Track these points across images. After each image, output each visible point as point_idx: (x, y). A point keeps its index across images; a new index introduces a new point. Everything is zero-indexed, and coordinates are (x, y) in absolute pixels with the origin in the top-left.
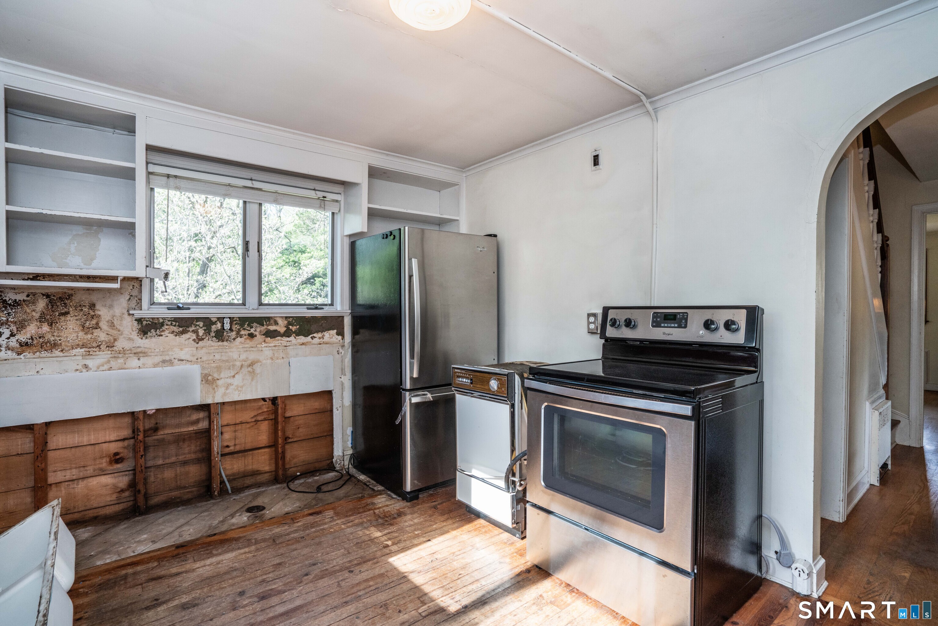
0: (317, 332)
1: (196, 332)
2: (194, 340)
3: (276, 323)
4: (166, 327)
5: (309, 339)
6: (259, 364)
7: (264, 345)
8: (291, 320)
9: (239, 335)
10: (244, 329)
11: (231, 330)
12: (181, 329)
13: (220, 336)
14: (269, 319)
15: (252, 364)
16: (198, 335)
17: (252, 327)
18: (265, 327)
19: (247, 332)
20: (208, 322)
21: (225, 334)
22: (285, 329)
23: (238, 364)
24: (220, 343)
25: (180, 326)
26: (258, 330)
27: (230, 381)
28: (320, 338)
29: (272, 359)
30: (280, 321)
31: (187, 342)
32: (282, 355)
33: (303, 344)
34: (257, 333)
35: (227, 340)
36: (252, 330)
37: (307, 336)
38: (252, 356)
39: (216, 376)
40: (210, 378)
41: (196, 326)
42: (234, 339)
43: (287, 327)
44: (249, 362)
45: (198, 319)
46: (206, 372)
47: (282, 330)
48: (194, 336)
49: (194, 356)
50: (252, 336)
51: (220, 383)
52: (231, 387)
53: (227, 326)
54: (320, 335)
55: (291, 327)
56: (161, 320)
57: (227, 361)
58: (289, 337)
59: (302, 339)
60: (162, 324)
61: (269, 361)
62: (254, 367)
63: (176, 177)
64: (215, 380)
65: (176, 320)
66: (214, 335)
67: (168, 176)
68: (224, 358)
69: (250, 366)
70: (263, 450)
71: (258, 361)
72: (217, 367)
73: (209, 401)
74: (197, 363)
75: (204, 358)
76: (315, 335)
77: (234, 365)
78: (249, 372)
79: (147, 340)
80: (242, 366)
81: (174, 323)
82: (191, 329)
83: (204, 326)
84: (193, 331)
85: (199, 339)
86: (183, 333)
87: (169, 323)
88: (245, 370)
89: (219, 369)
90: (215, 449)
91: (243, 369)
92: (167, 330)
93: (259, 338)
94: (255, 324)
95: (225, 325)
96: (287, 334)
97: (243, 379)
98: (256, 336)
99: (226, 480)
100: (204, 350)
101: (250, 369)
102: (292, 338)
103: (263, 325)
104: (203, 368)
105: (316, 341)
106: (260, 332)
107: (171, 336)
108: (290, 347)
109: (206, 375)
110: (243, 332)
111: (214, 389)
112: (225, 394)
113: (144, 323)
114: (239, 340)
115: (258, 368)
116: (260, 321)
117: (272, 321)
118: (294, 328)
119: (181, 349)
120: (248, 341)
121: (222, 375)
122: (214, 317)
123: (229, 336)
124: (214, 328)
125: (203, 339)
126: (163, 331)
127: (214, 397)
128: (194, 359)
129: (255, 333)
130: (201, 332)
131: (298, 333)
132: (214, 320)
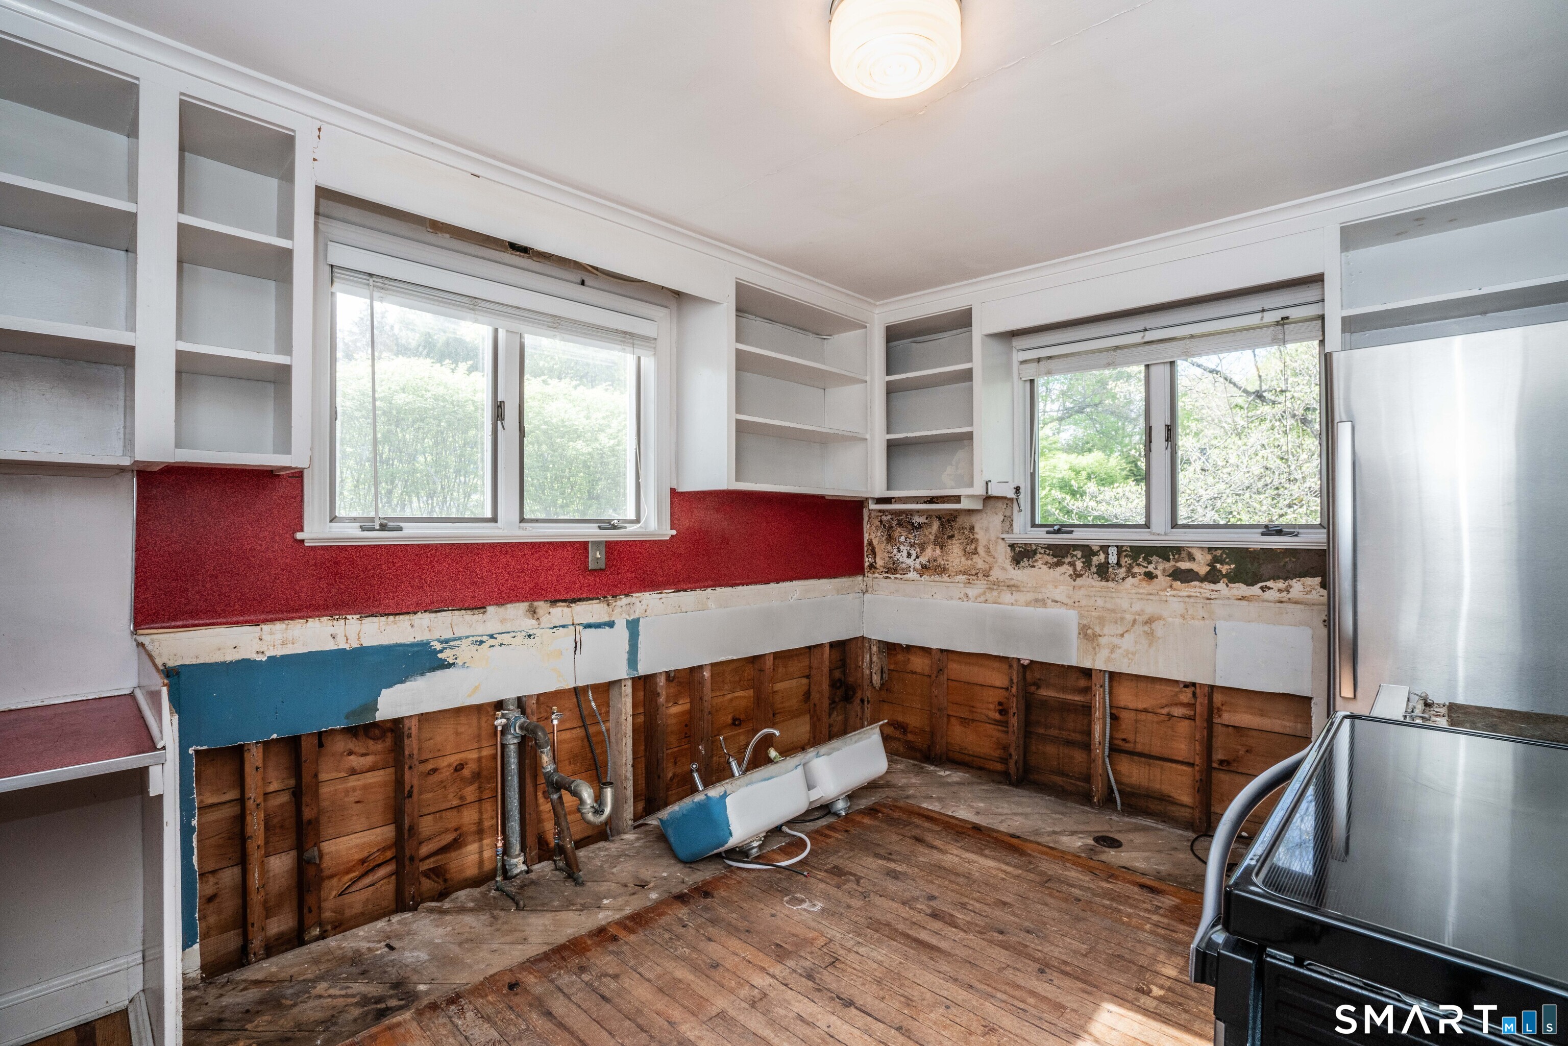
0: (1275, 578)
1: (1072, 564)
2: (1070, 576)
3: (1191, 558)
4: (1039, 556)
5: (1256, 590)
6: (1162, 622)
7: (1170, 592)
8: (1218, 555)
9: (1130, 573)
10: (1139, 565)
11: (1119, 564)
12: (1055, 560)
13: (1103, 572)
14: (1178, 550)
15: (1149, 621)
16: (1075, 570)
17: (1150, 563)
18: (1172, 563)
19: (1143, 570)
20: (1088, 552)
21: (1110, 570)
22: (1208, 568)
23: (1129, 617)
24: (1104, 583)
25: (1054, 556)
26: (1160, 567)
27: (1116, 641)
28: (1280, 591)
29: (1183, 617)
30: (1198, 555)
31: (1062, 578)
32: (1201, 613)
33: (1243, 598)
34: (1158, 573)
35: (1113, 580)
36: (1151, 568)
37: (1252, 584)
38: (1151, 609)
39: (1097, 630)
40: (1089, 631)
41: (1073, 556)
42: (1123, 579)
43: (1211, 565)
44: (1145, 617)
45: (1075, 547)
46: (1085, 622)
47: (1203, 570)
48: (1070, 571)
49: (1070, 597)
50: (1150, 576)
51: (1102, 641)
52: (1118, 651)
53: (1113, 559)
54: (1281, 584)
55: (1218, 566)
56: (1034, 547)
57: (1113, 611)
58: (1215, 583)
59: (1240, 589)
60: (1035, 552)
61: (1178, 621)
62: (1154, 626)
63: (1050, 358)
64: (1095, 636)
65: (1049, 547)
66: (1095, 570)
67: (1039, 360)
68: (1109, 606)
69: (1146, 623)
71: (1159, 618)
72: (1099, 618)
73: (1087, 665)
74: (1074, 608)
75: (1083, 603)
76: (1270, 584)
77: (1122, 619)
78: (1145, 632)
79: (1020, 572)
80: (1134, 621)
81: (1048, 551)
82: (1067, 560)
83: (1082, 557)
84: (1069, 563)
85: (1077, 575)
86: (1058, 564)
87: (1042, 551)
88: (1139, 629)
89: (1102, 621)
90: (1097, 736)
91: (1136, 627)
92: (1041, 559)
93: (1162, 580)
94: (1155, 558)
95: (1110, 556)
96: (1212, 577)
97: (1136, 642)
98: (1156, 577)
99: (1115, 787)
100: (1083, 592)
101: (1146, 628)
102: (1221, 586)
103: (1168, 560)
104: (1081, 616)
105: (1271, 595)
106: (1164, 570)
107: (1045, 568)
108: (1218, 602)
109: (1084, 626)
110: (1136, 570)
111: (1094, 648)
112: (1108, 660)
113: (1017, 549)
114: (1130, 580)
115: (1158, 627)
116: (1164, 553)
117: (1184, 554)
118: (1224, 569)
119: (1056, 587)
120: (1144, 584)
121: (1106, 631)
122: (1095, 546)
123: (1116, 574)
124: (1095, 560)
125: (1080, 576)
126: (1036, 561)
127: (1094, 660)
128: (1070, 602)
129: (1155, 572)
130: (1079, 565)
131: (1233, 578)
132: (1096, 549)
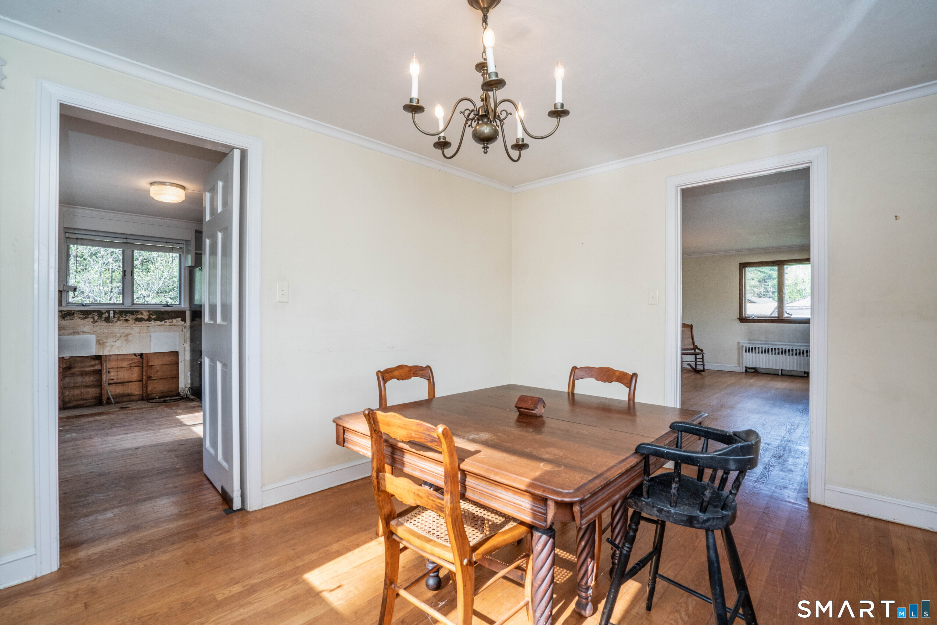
0: (168, 319)
1: (93, 318)
2: (92, 322)
3: (142, 314)
4: (75, 315)
5: (163, 323)
6: (131, 335)
7: (134, 325)
8: (151, 313)
9: (119, 319)
10: (122, 317)
11: (114, 317)
12: (84, 316)
13: (107, 320)
14: (137, 312)
15: (127, 335)
16: (94, 319)
17: (127, 316)
18: (135, 316)
19: (124, 319)
20: (100, 313)
21: (110, 319)
22: (148, 317)
23: (118, 335)
24: (107, 324)
25: (83, 315)
26: (131, 317)
27: (113, 344)
28: (170, 322)
29: (139, 333)
30: (144, 313)
31: (87, 323)
32: (146, 331)
33: (159, 325)
34: (130, 319)
35: (112, 322)
36: (127, 318)
37: (162, 321)
38: (127, 331)
39: (105, 341)
40: (101, 342)
41: (93, 315)
42: (116, 322)
43: (149, 316)
44: (125, 334)
45: (94, 311)
46: (99, 338)
47: (146, 318)
48: (92, 320)
49: (92, 330)
50: (127, 320)
51: (107, 344)
52: (114, 347)
53: (112, 315)
54: (170, 321)
55: (151, 316)
56: (73, 312)
57: (112, 333)
58: (150, 321)
59: (158, 323)
60: (73, 314)
61: (137, 334)
62: (128, 337)
63: (81, 239)
64: (104, 343)
65: (81, 311)
66: (104, 319)
67: (77, 239)
68: (109, 332)
69: (125, 336)
70: (134, 383)
71: (130, 334)
72: (105, 336)
73: (101, 354)
74: (93, 334)
75: (98, 332)
76: (167, 321)
77: (115, 336)
78: (125, 339)
79: (65, 322)
80: (121, 336)
81: (80, 313)
82: (90, 316)
83: (98, 315)
84: (91, 317)
85: (95, 322)
86: (85, 318)
87: (78, 313)
88: (123, 338)
89: (107, 337)
90: (104, 379)
91: (121, 338)
92: (76, 317)
93: (131, 322)
94: (129, 314)
95: (110, 314)
96: (149, 320)
97: (121, 343)
98: (129, 320)
99: (111, 397)
100: (98, 328)
101: (125, 338)
102: (152, 322)
103: (134, 315)
104: (97, 337)
105: (168, 324)
106: (132, 318)
107: (79, 320)
108: (151, 327)
109: (99, 340)
110: (121, 319)
111: (103, 348)
112: (110, 351)
113: (63, 313)
114: (119, 322)
115: (130, 338)
116: (132, 313)
117: (139, 313)
118: (153, 317)
119: (85, 327)
120: (124, 323)
121: (109, 341)
122: (103, 310)
123: (113, 320)
124: (104, 316)
125: (97, 322)
126: (74, 317)
127: (103, 352)
128: (92, 332)
129: (129, 319)
130: (96, 318)
131: (156, 320)
132: (104, 312)
